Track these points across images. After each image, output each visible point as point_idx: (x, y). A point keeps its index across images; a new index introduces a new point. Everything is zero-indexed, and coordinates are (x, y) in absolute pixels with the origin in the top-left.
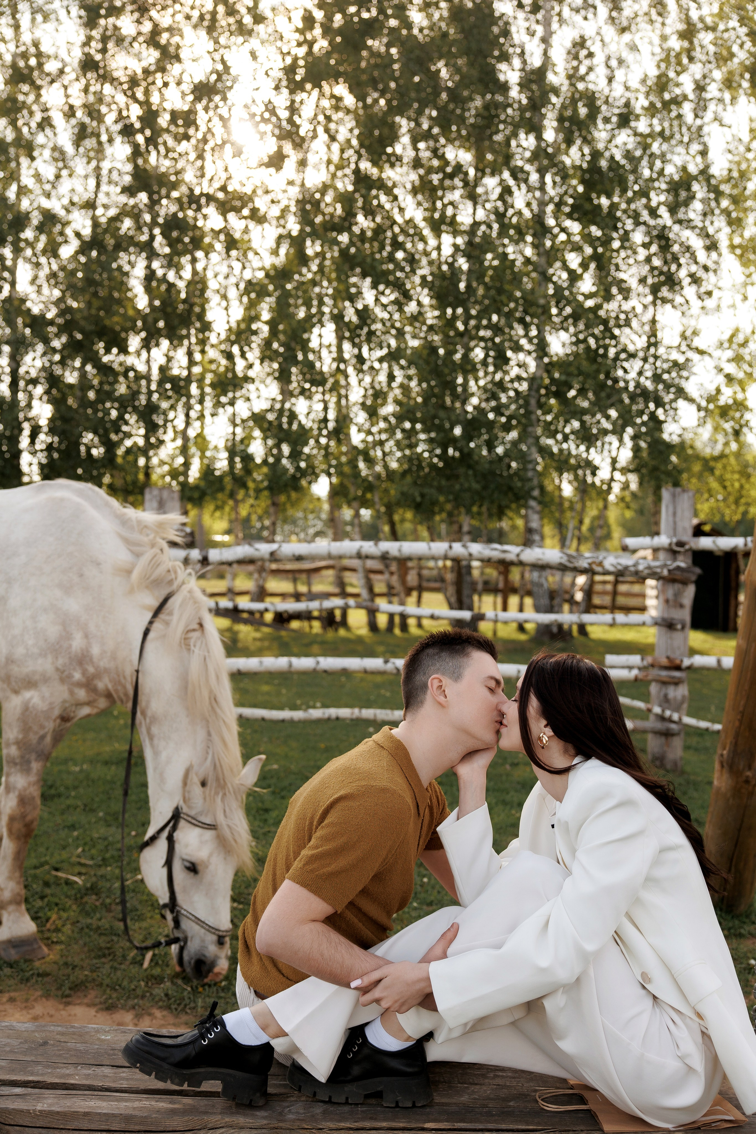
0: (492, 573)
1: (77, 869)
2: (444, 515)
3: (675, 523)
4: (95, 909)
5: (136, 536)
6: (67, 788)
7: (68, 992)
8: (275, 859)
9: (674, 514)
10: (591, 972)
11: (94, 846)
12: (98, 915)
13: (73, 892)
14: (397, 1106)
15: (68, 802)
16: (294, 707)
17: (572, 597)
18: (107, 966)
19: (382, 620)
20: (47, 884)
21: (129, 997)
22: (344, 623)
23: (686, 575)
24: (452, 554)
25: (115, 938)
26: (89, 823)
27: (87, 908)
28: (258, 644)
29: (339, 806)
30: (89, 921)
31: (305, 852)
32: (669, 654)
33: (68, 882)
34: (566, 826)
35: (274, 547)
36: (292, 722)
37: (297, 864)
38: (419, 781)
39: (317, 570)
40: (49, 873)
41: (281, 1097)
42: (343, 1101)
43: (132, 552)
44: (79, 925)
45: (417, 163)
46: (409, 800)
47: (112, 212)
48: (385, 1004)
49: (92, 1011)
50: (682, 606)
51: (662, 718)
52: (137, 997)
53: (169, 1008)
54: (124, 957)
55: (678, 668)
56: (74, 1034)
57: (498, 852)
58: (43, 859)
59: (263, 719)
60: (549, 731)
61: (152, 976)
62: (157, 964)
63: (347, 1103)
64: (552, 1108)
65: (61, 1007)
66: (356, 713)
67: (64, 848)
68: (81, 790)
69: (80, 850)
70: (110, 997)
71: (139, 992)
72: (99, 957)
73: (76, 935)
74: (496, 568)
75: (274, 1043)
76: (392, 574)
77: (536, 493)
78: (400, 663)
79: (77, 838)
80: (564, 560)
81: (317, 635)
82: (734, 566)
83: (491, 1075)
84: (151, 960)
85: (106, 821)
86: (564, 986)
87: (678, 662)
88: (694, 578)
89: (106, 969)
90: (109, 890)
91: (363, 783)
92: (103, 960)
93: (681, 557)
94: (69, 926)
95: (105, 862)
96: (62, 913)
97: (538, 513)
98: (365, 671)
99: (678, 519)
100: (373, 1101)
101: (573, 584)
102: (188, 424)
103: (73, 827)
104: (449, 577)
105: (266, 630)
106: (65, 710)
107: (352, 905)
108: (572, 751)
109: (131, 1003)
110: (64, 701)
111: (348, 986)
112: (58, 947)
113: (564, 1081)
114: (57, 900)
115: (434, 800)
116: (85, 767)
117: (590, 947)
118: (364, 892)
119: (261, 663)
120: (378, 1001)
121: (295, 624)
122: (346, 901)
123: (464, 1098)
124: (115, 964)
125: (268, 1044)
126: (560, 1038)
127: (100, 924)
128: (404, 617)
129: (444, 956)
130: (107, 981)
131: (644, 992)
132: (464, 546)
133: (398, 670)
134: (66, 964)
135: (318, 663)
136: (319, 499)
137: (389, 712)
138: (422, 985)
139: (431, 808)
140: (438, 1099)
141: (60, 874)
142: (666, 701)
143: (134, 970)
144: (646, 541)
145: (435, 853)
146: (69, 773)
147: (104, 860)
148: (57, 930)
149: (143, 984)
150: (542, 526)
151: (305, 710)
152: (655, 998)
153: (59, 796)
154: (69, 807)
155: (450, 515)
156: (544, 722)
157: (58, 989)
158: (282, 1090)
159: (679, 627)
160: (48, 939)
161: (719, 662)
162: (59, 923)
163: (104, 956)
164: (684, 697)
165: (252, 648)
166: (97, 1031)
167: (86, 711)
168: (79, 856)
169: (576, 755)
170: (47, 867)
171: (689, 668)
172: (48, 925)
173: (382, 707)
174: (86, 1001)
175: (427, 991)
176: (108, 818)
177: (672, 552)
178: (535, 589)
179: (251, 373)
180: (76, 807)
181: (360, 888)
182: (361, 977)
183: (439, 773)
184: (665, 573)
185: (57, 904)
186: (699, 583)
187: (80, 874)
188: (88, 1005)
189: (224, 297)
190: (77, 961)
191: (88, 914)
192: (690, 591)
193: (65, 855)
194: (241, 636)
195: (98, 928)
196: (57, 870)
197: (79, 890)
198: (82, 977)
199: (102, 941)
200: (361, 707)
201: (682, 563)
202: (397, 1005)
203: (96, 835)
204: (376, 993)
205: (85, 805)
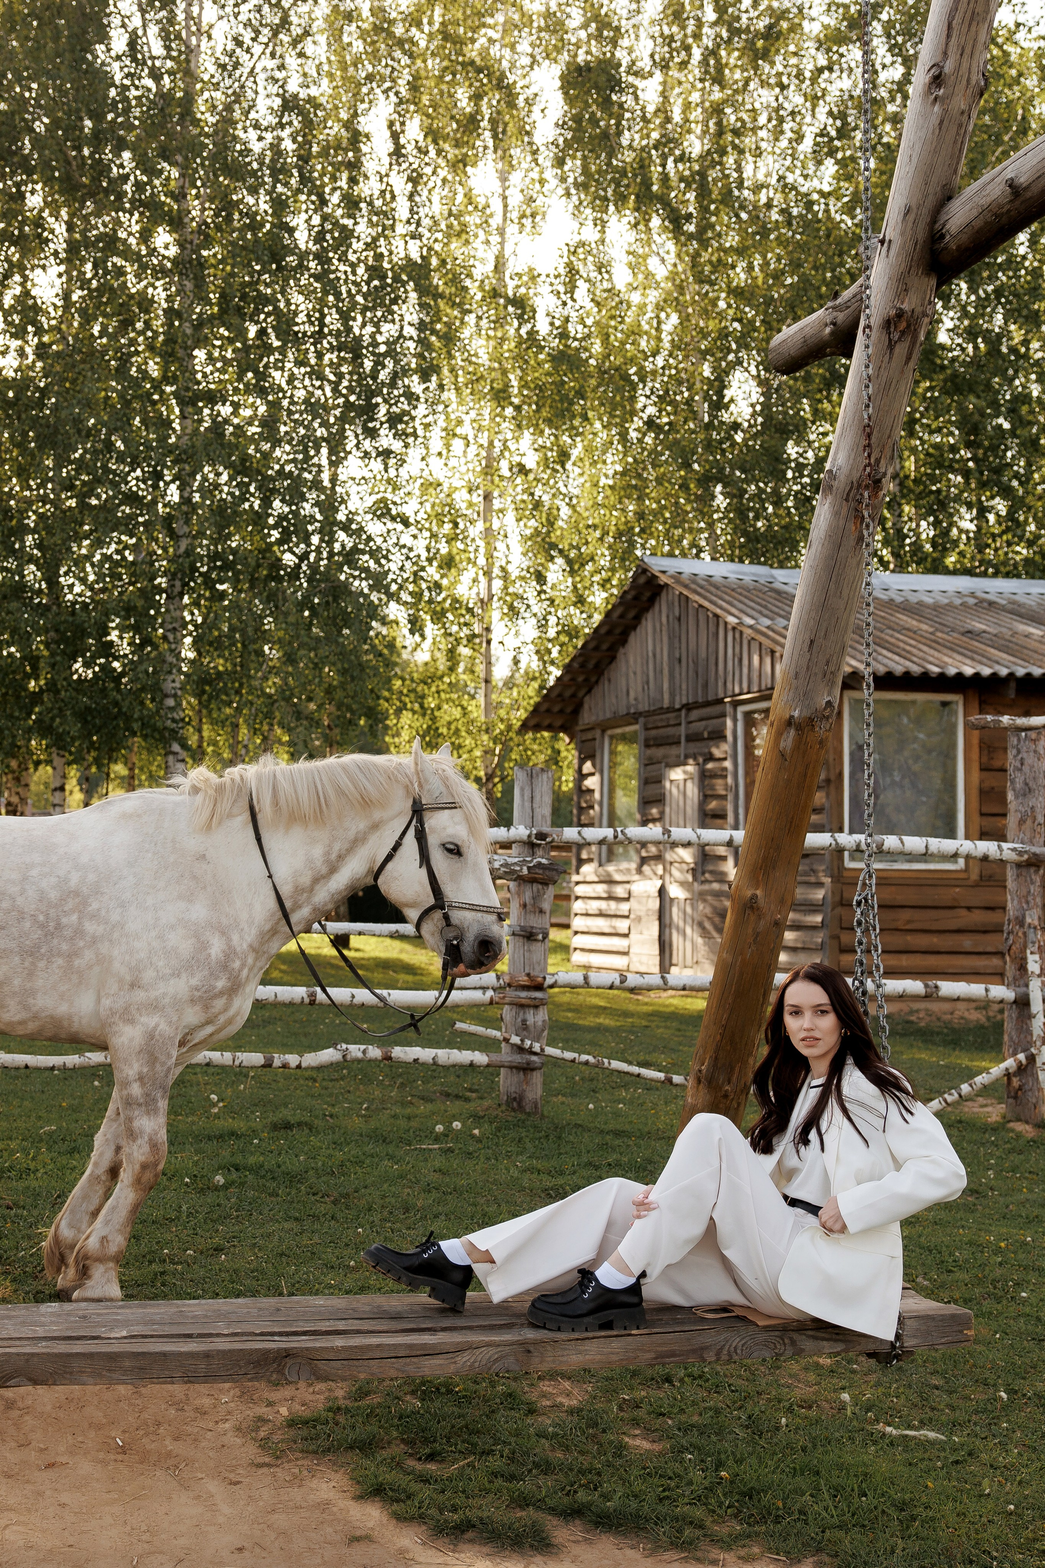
3: (532, 809)
9: (532, 799)
23: (549, 873)
32: (529, 970)
50: (541, 911)
51: (520, 1049)
55: (539, 987)
87: (539, 980)
93: (540, 852)
99: (536, 805)
142: (523, 1028)
159: (540, 937)
161: (586, 978)
164: (544, 1023)
171: (553, 986)
177: (531, 845)
184: (524, 871)
201: (542, 859)
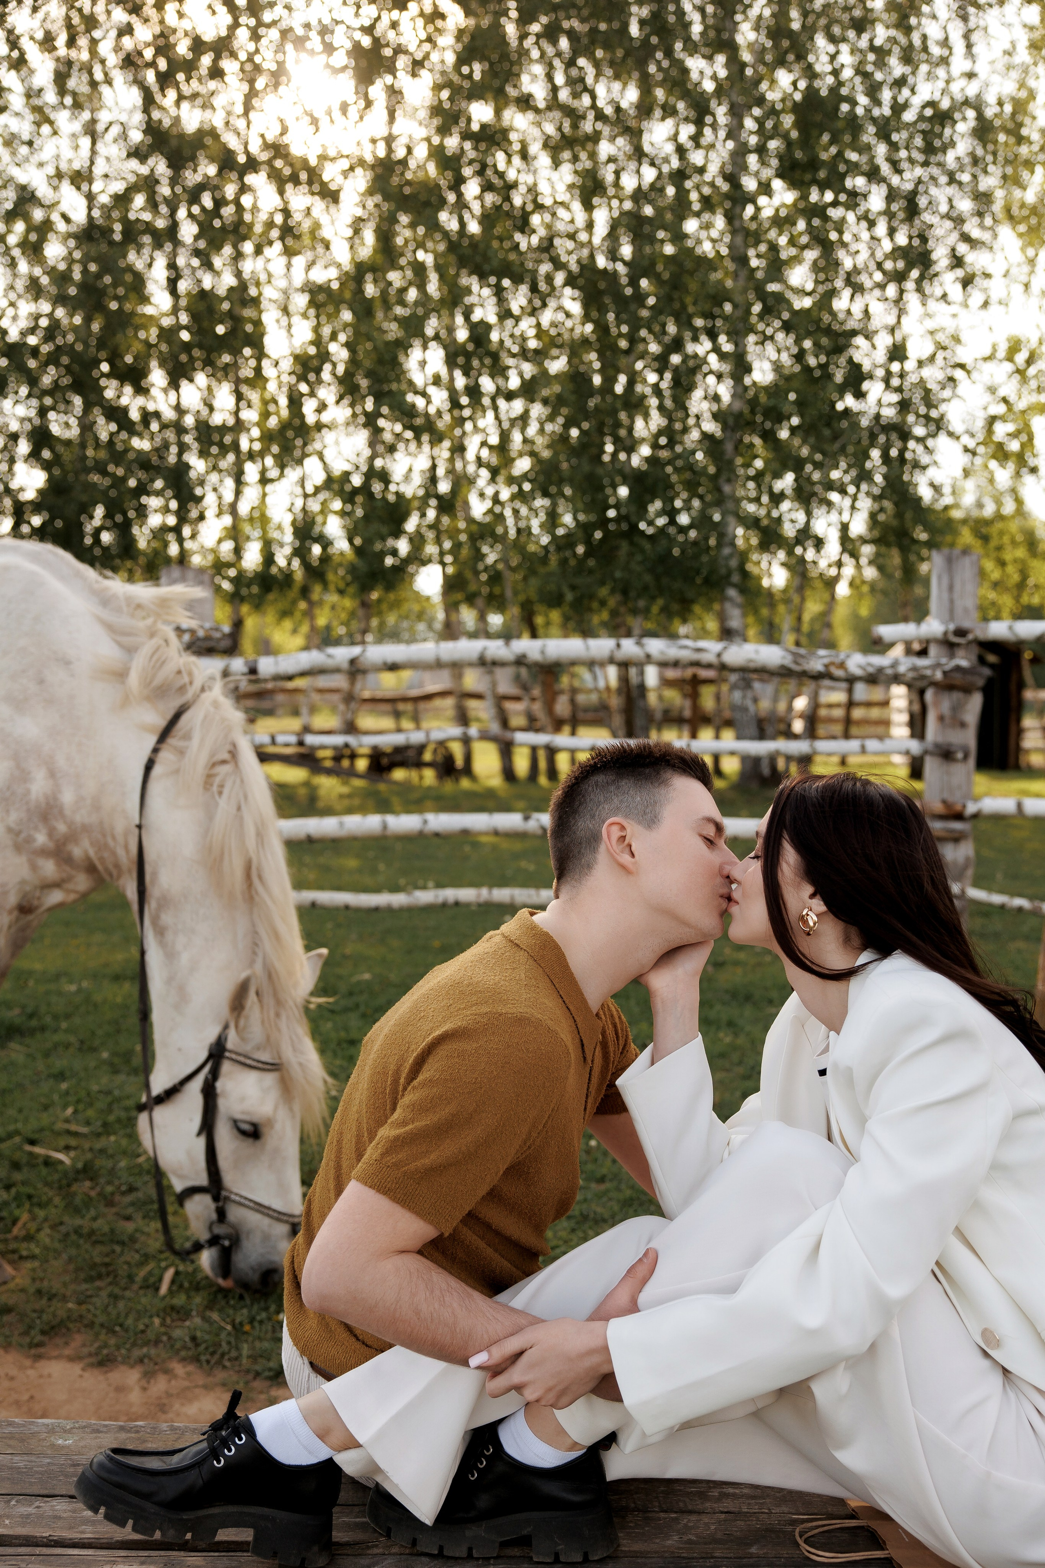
0: (674, 696)
1: (62, 1142)
2: (605, 615)
3: (952, 601)
4: (88, 1202)
5: (124, 621)
6: (56, 1017)
7: (39, 1338)
8: (339, 1142)
9: (951, 588)
10: (895, 1332)
11: (91, 1105)
12: (93, 1212)
13: (56, 1177)
14: (557, 1560)
15: (57, 1038)
16: (395, 889)
17: (789, 726)
18: (104, 1294)
19: (521, 764)
20: (16, 1166)
21: (134, 1344)
22: (467, 770)
23: (970, 678)
24: (620, 655)
25: (118, 1249)
26: (86, 1069)
27: (78, 1200)
28: (346, 802)
29: (442, 1052)
30: (78, 1222)
31: (386, 1132)
32: (946, 796)
33: (48, 1162)
34: (848, 1078)
35: (356, 651)
36: (389, 910)
37: (371, 1152)
38: (584, 1001)
39: (429, 697)
40: (20, 1148)
41: (356, 1548)
42: (464, 1554)
43: (119, 643)
44: (63, 1229)
45: (554, 103)
46: (566, 1035)
47: (119, 187)
48: (530, 1394)
49: (76, 1369)
50: (963, 725)
52: (147, 1343)
53: (196, 1359)
54: (131, 1278)
55: (959, 816)
56: (11, 1437)
57: (724, 1117)
58: (12, 1128)
59: (347, 907)
60: (818, 905)
61: (173, 1308)
62: (181, 1286)
63: (470, 1556)
64: (824, 1557)
65: (28, 1362)
66: (484, 894)
67: (46, 1108)
68: (77, 1020)
69: (70, 1111)
70: (106, 1345)
71: (151, 1335)
72: (90, 1279)
73: (57, 1245)
74: (681, 690)
75: (342, 1459)
76: (533, 699)
77: (736, 578)
78: (545, 819)
79: (67, 1093)
80: (788, 661)
81: (429, 788)
82: (1014, 677)
83: (715, 1493)
84: (173, 1282)
85: (111, 1064)
86: (847, 1359)
87: (958, 807)
88: (981, 682)
89: (102, 1299)
90: (112, 1172)
91: (485, 1009)
92: (98, 1283)
93: (961, 652)
94: (47, 1231)
95: (107, 1129)
96: (36, 1210)
97: (740, 606)
98: (496, 833)
99: (956, 596)
100: (516, 1552)
101: (790, 708)
102: (238, 493)
103: (61, 1076)
104: (615, 702)
105: (358, 783)
106: (25, 896)
107: (471, 1218)
108: (856, 941)
109: (137, 1353)
110: (23, 882)
111: (465, 1363)
112: (29, 1265)
113: (841, 1502)
114: (30, 1190)
115: (610, 1032)
116: (85, 984)
117: (895, 1291)
118: (493, 1195)
119: (341, 824)
120: (518, 1388)
121: (399, 774)
122: (460, 1215)
123: (672, 1542)
124: (117, 1291)
125: (330, 1461)
126: (841, 1446)
127: (96, 1225)
128: (552, 751)
129: (633, 1308)
130: (102, 1318)
131: (986, 1363)
132: (638, 643)
133: (544, 830)
134: (39, 1292)
135: (425, 822)
136: (428, 599)
137: (532, 892)
138: (595, 1359)
139: (604, 1045)
140: (627, 1545)
141: (37, 1150)
143: (145, 1300)
144: (907, 630)
145: (614, 1119)
146: (60, 994)
147: (105, 1125)
148: (29, 1238)
149: (157, 1321)
150: (746, 626)
151: (409, 893)
152: (1005, 1371)
153: (43, 1029)
154: (56, 1046)
155: (614, 613)
156: (809, 889)
157: (26, 1333)
158: (359, 1536)
159: (960, 755)
160: (14, 1252)
161: (1019, 806)
162: (33, 1227)
163: (100, 1277)
164: (967, 859)
165: (338, 807)
166: (52, 1431)
167: (56, 897)
168: (67, 1121)
169: (864, 947)
170: (17, 1139)
171: (976, 816)
172: (15, 1231)
173: (524, 885)
174: (67, 1352)
175: (605, 1370)
176: (116, 1060)
177: (949, 645)
178: (738, 716)
179: (325, 417)
180: (67, 1046)
181: (483, 1191)
182: (487, 1347)
183: (619, 986)
184: (939, 675)
185: (30, 1197)
186: (988, 691)
187: (67, 1148)
188: (71, 1359)
189: (285, 311)
190: (56, 1286)
191: (77, 1211)
192: (975, 704)
193: (45, 1119)
194: (322, 792)
195: (92, 1232)
196: (32, 1142)
197: (65, 1174)
198: (62, 1314)
199: (97, 1254)
200: (491, 886)
201: (963, 661)
202: (551, 1397)
203: (95, 1088)
204: (515, 1375)
205: (82, 1042)
